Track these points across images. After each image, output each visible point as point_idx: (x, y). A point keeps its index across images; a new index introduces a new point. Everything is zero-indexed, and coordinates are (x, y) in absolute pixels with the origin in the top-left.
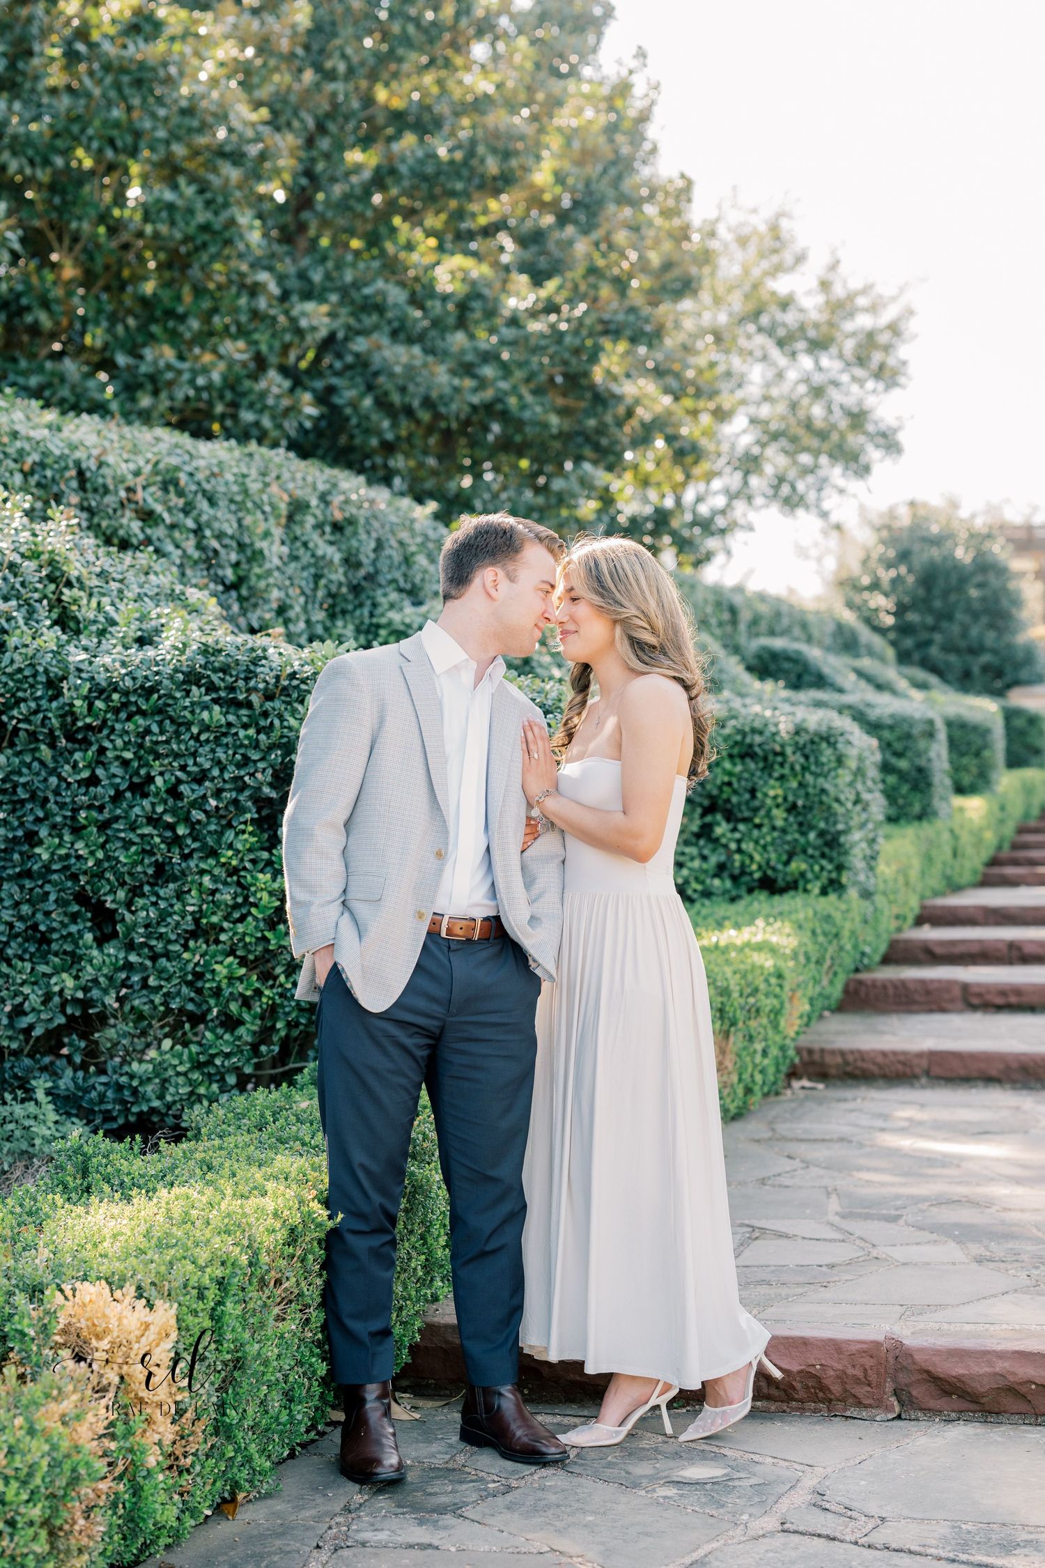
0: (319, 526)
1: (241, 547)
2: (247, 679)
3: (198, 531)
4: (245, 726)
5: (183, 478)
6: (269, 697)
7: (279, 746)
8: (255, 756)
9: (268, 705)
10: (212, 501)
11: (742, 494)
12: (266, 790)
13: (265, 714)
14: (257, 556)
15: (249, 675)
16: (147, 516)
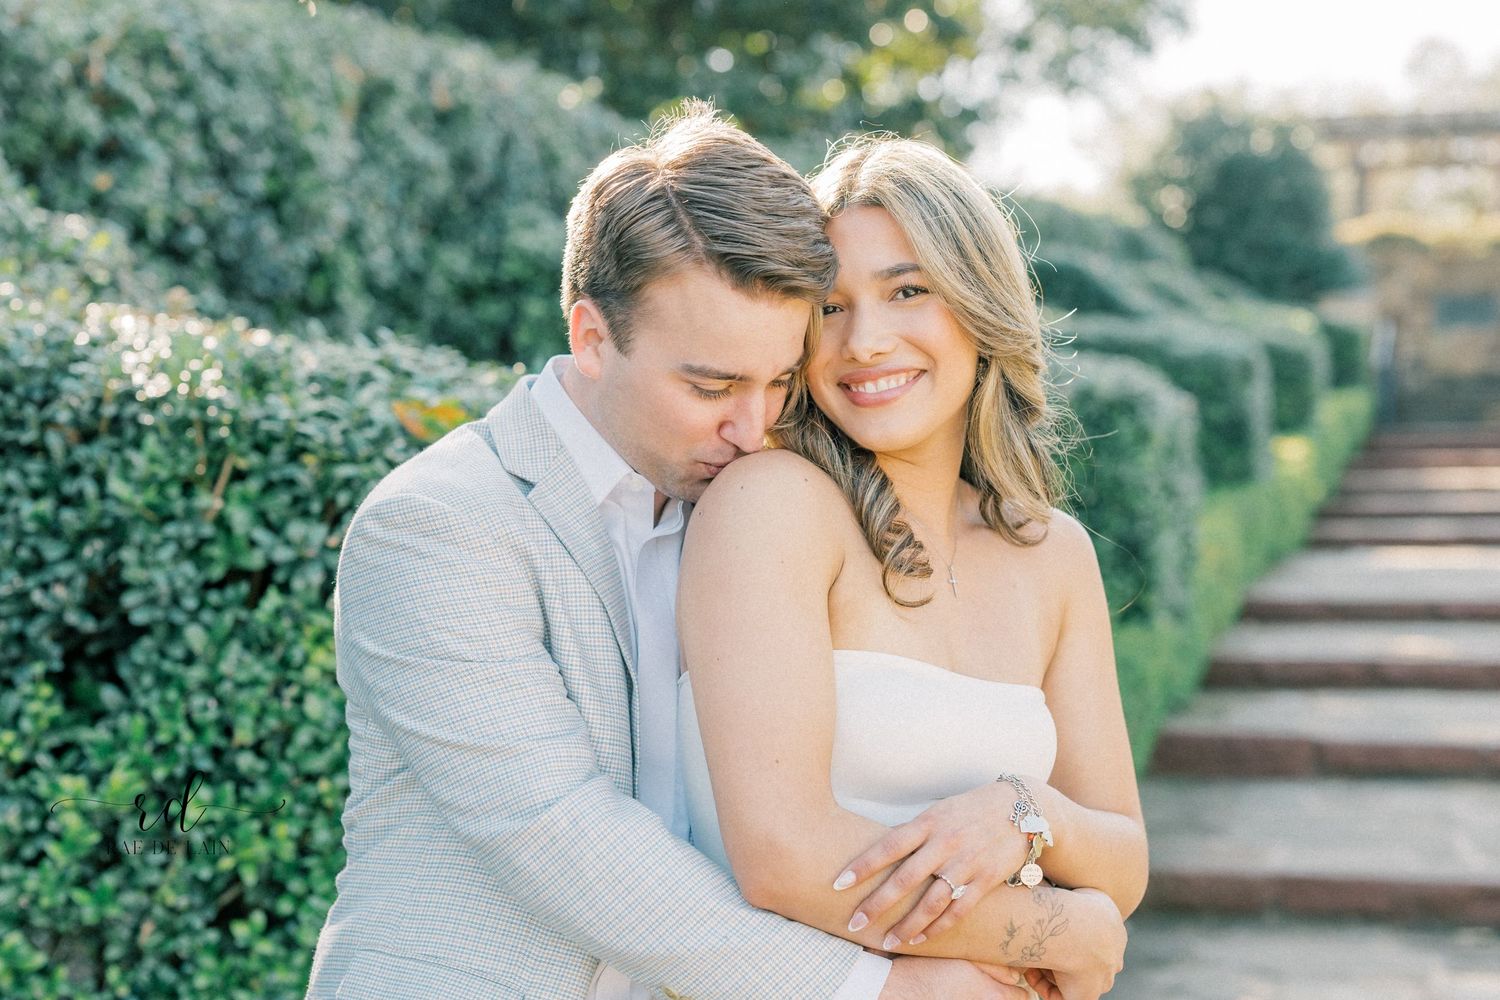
0: (414, 116)
1: (281, 147)
2: (43, 404)
3: (204, 126)
4: (36, 495)
5: (177, 46)
6: (88, 436)
7: (100, 532)
8: (53, 551)
9: (81, 453)
10: (229, 78)
11: (1010, 77)
12: (72, 618)
13: (74, 470)
14: (304, 161)
15: (50, 395)
16: (112, 104)
